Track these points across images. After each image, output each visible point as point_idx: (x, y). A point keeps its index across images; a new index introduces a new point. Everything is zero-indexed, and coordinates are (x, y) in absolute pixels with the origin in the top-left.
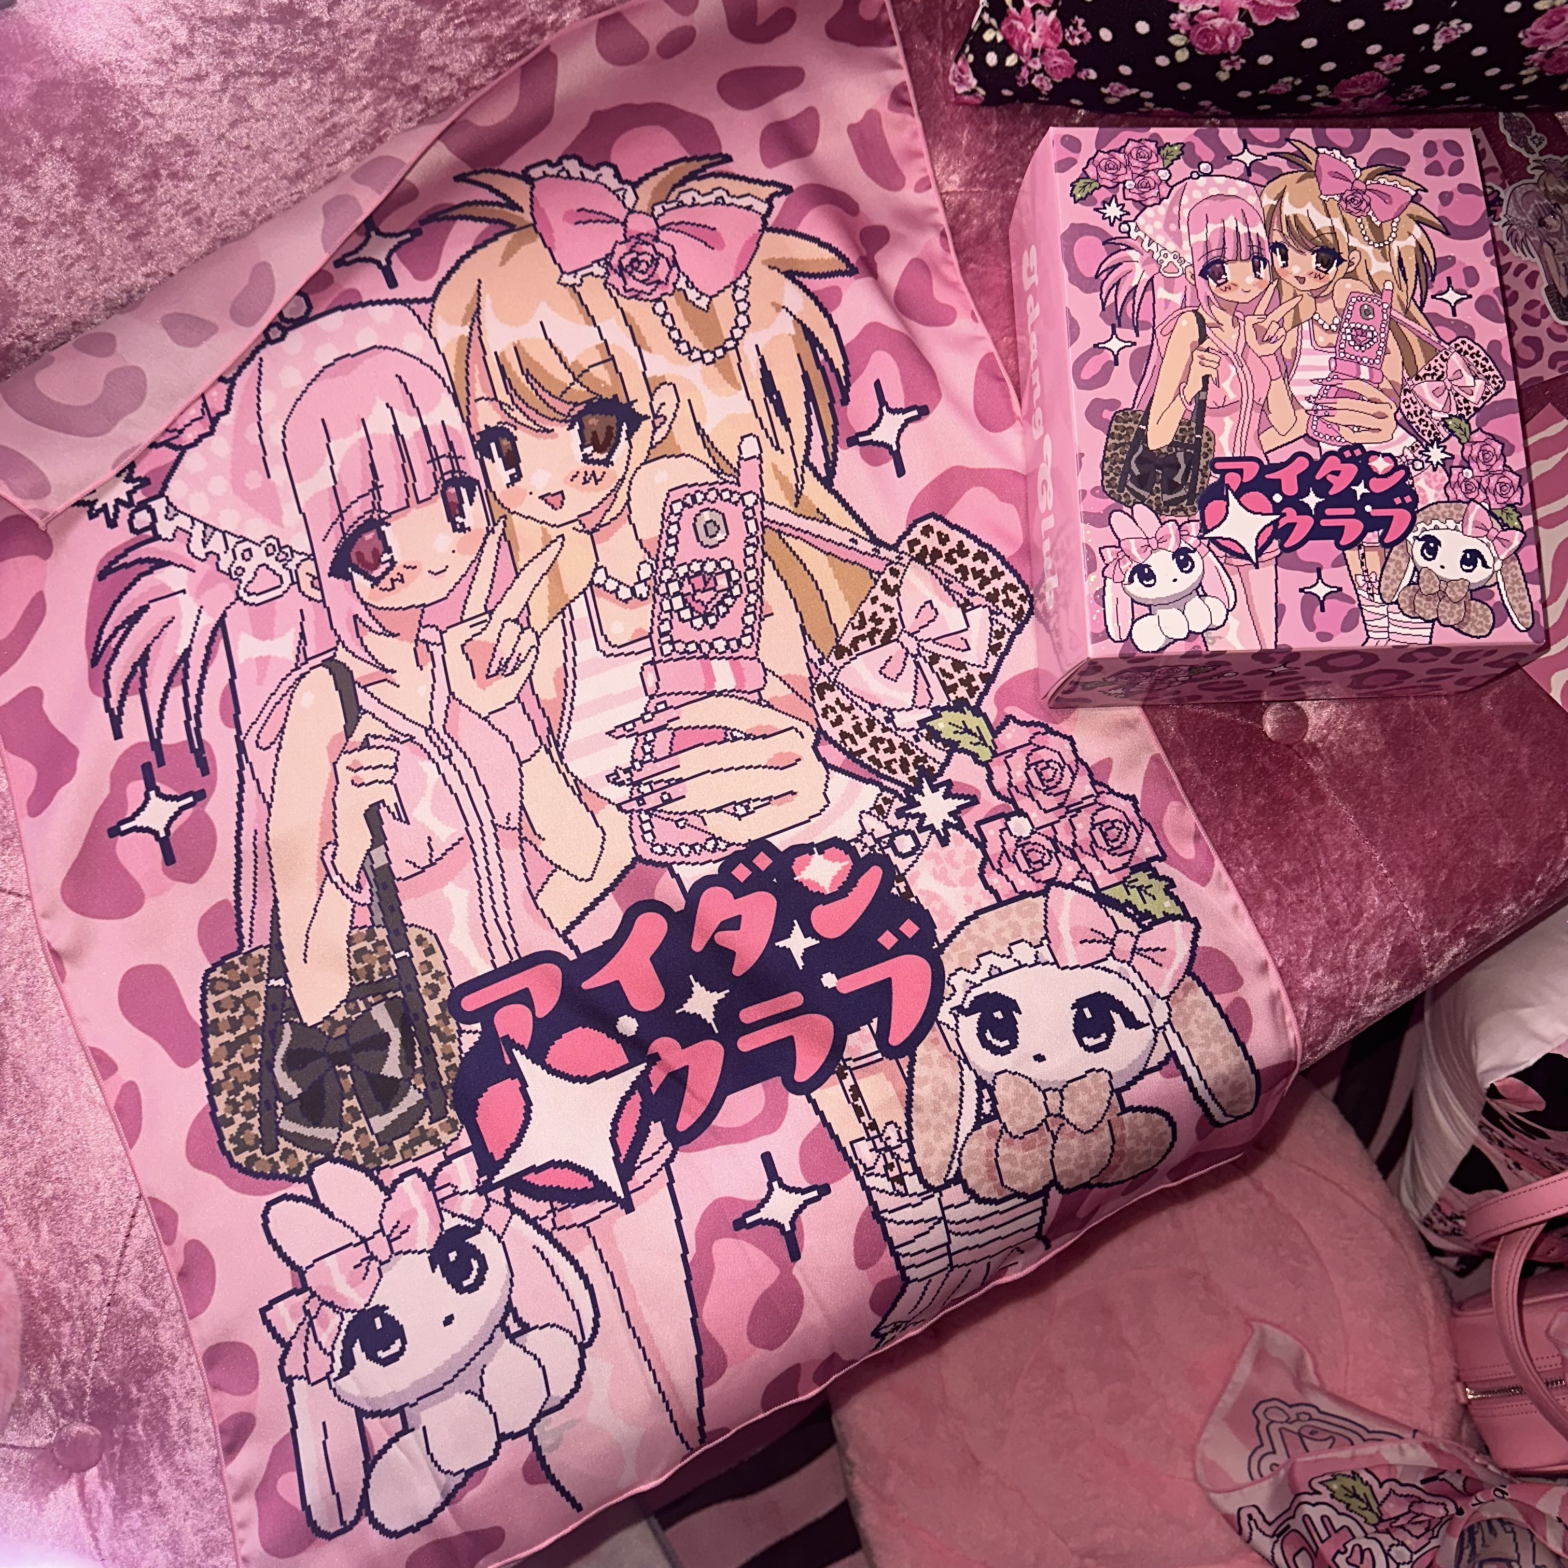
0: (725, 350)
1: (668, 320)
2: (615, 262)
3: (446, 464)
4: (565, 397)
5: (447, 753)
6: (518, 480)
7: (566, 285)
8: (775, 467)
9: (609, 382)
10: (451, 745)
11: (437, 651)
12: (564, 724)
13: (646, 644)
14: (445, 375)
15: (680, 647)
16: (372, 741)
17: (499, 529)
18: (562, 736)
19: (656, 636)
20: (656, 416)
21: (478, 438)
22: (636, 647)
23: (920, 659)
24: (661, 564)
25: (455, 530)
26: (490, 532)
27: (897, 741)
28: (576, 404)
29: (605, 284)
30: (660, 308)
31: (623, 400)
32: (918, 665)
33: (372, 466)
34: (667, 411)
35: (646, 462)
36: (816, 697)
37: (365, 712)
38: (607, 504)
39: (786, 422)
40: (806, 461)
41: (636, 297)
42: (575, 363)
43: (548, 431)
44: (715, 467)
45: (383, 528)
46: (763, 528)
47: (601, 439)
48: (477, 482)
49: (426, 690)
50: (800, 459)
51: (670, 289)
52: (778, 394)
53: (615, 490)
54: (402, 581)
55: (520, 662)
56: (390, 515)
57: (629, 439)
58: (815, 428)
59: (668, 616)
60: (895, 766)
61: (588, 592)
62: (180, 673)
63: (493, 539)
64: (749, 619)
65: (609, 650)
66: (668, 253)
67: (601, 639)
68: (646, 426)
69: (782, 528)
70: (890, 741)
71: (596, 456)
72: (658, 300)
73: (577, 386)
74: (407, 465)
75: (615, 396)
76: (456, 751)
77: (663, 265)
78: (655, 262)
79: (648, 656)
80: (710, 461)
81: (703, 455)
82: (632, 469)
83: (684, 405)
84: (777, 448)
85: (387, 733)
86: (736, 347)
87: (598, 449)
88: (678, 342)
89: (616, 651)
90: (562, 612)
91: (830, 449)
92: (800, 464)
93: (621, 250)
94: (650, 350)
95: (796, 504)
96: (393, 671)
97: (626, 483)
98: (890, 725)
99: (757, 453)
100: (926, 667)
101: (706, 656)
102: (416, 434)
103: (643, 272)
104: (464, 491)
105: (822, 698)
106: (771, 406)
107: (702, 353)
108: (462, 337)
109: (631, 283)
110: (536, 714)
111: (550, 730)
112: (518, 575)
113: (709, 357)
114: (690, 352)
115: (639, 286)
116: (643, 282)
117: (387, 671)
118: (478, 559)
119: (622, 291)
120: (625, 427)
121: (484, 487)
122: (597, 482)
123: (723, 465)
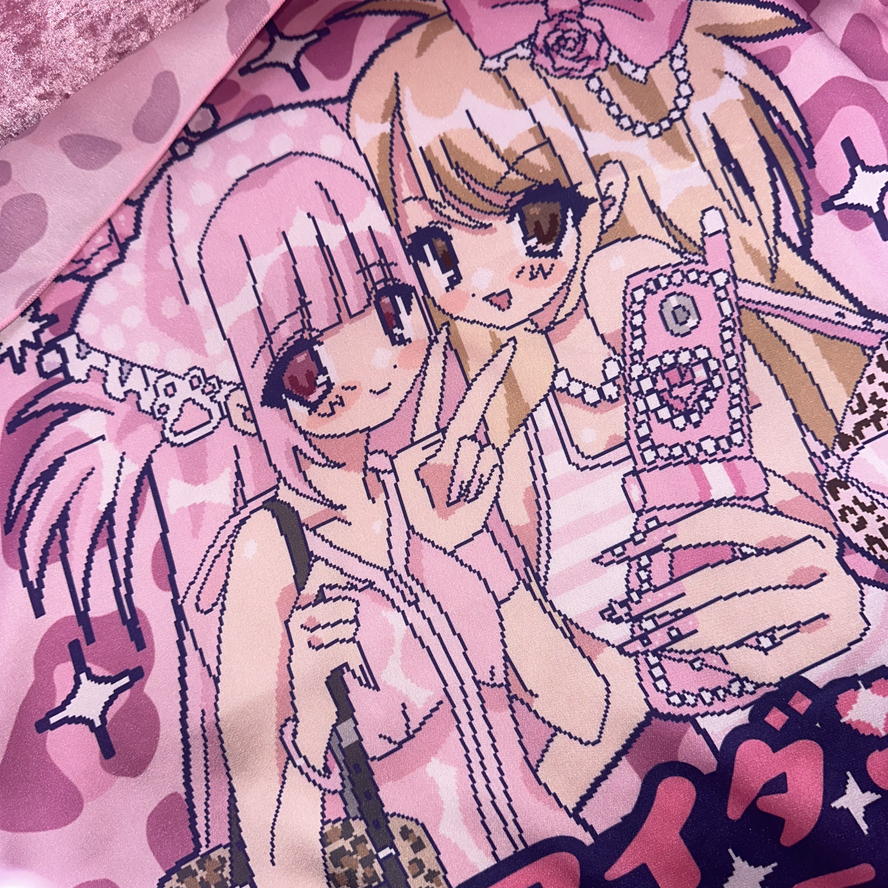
0: (672, 121)
1: (604, 96)
2: (539, 41)
3: (376, 273)
4: (500, 188)
5: (412, 599)
6: (458, 281)
7: (489, 70)
8: (743, 240)
9: (547, 167)
10: (417, 589)
11: (389, 479)
12: (543, 553)
13: (624, 452)
14: (368, 176)
15: (664, 452)
16: (328, 593)
17: (442, 337)
18: (542, 567)
19: (634, 442)
20: (604, 198)
21: (409, 241)
22: (613, 456)
24: (628, 359)
25: (394, 343)
26: (433, 341)
28: (513, 194)
29: (532, 65)
30: (594, 84)
31: (566, 184)
33: (298, 282)
34: (616, 191)
35: (598, 249)
36: (829, 498)
37: (318, 558)
38: (559, 299)
39: (749, 191)
40: (778, 232)
41: (567, 75)
42: (509, 150)
43: (486, 226)
44: (676, 246)
45: (316, 348)
46: (739, 308)
47: (545, 228)
48: (413, 289)
49: (380, 526)
50: (771, 230)
51: (603, 64)
52: (736, 162)
53: (567, 283)
54: (342, 404)
55: (483, 484)
56: (322, 333)
57: (576, 224)
58: (783, 195)
59: (644, 417)
61: (551, 398)
62: (104, 530)
63: (437, 349)
64: (736, 413)
65: (583, 463)
66: (595, 27)
67: (572, 451)
68: (594, 209)
69: (760, 307)
71: (542, 248)
72: (591, 76)
73: (513, 175)
74: (335, 278)
75: (557, 181)
76: (422, 596)
77: (591, 40)
78: (583, 38)
79: (628, 466)
80: (670, 240)
81: (662, 234)
82: (583, 258)
83: (634, 183)
84: (744, 220)
85: (343, 581)
86: (682, 117)
87: (543, 240)
88: (619, 118)
89: (591, 463)
90: (525, 424)
91: (803, 216)
92: (771, 235)
93: (544, 29)
94: (588, 128)
95: (773, 279)
96: (343, 507)
97: (578, 274)
99: (722, 227)
101: (694, 460)
102: (342, 243)
103: (571, 50)
104: (399, 300)
105: (837, 499)
106: (730, 176)
107: (646, 126)
108: (383, 135)
109: (560, 62)
110: (509, 543)
111: (527, 561)
112: (469, 388)
113: (654, 130)
114: (633, 126)
115: (569, 64)
116: (573, 59)
117: (336, 507)
118: (423, 372)
119: (551, 70)
120: (570, 213)
121: (420, 294)
122: (545, 276)
123: (686, 244)
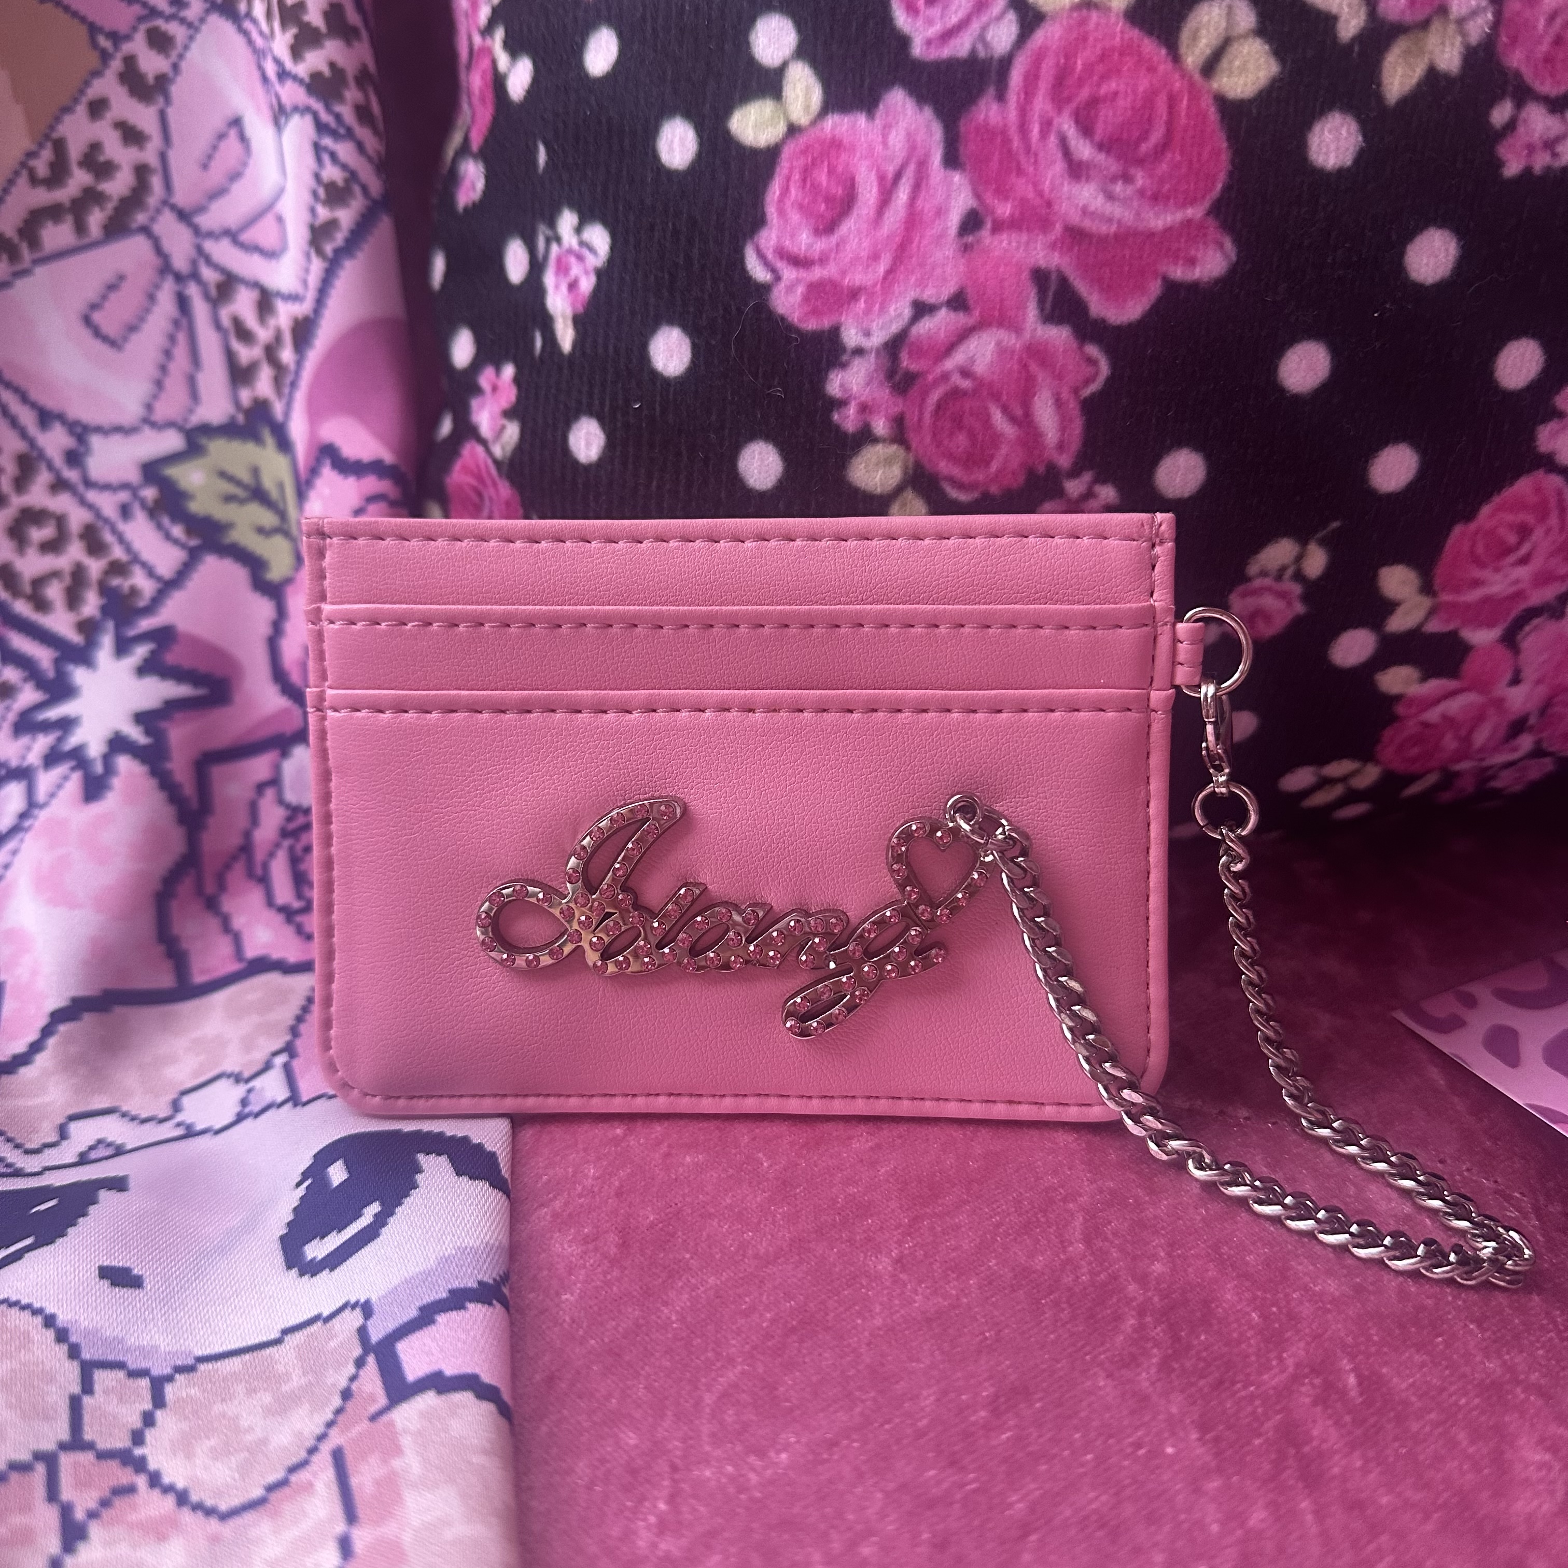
23: (193, 290)
27: (77, 517)
32: (183, 303)
60: (54, 592)
70: (61, 521)
98: (72, 475)
100: (200, 309)
